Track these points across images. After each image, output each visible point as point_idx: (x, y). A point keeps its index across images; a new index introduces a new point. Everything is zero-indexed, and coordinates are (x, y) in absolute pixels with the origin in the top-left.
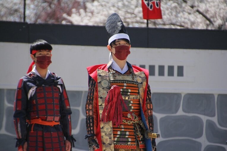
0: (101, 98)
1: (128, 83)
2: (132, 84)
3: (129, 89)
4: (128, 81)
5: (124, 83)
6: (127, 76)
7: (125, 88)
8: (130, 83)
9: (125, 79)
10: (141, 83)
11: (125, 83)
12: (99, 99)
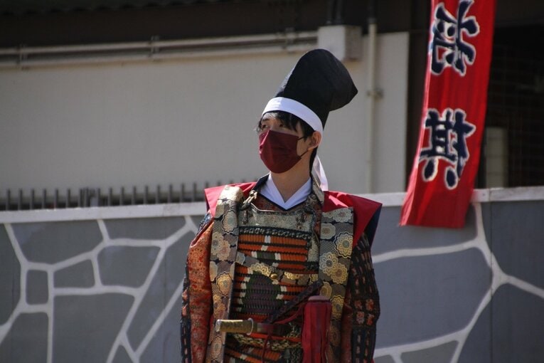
0: (217, 261)
1: (277, 235)
2: (289, 237)
3: (278, 253)
4: (278, 229)
5: (265, 234)
6: (280, 217)
7: (264, 248)
8: (283, 236)
9: (273, 224)
10: (329, 240)
11: (268, 235)
12: (212, 264)
